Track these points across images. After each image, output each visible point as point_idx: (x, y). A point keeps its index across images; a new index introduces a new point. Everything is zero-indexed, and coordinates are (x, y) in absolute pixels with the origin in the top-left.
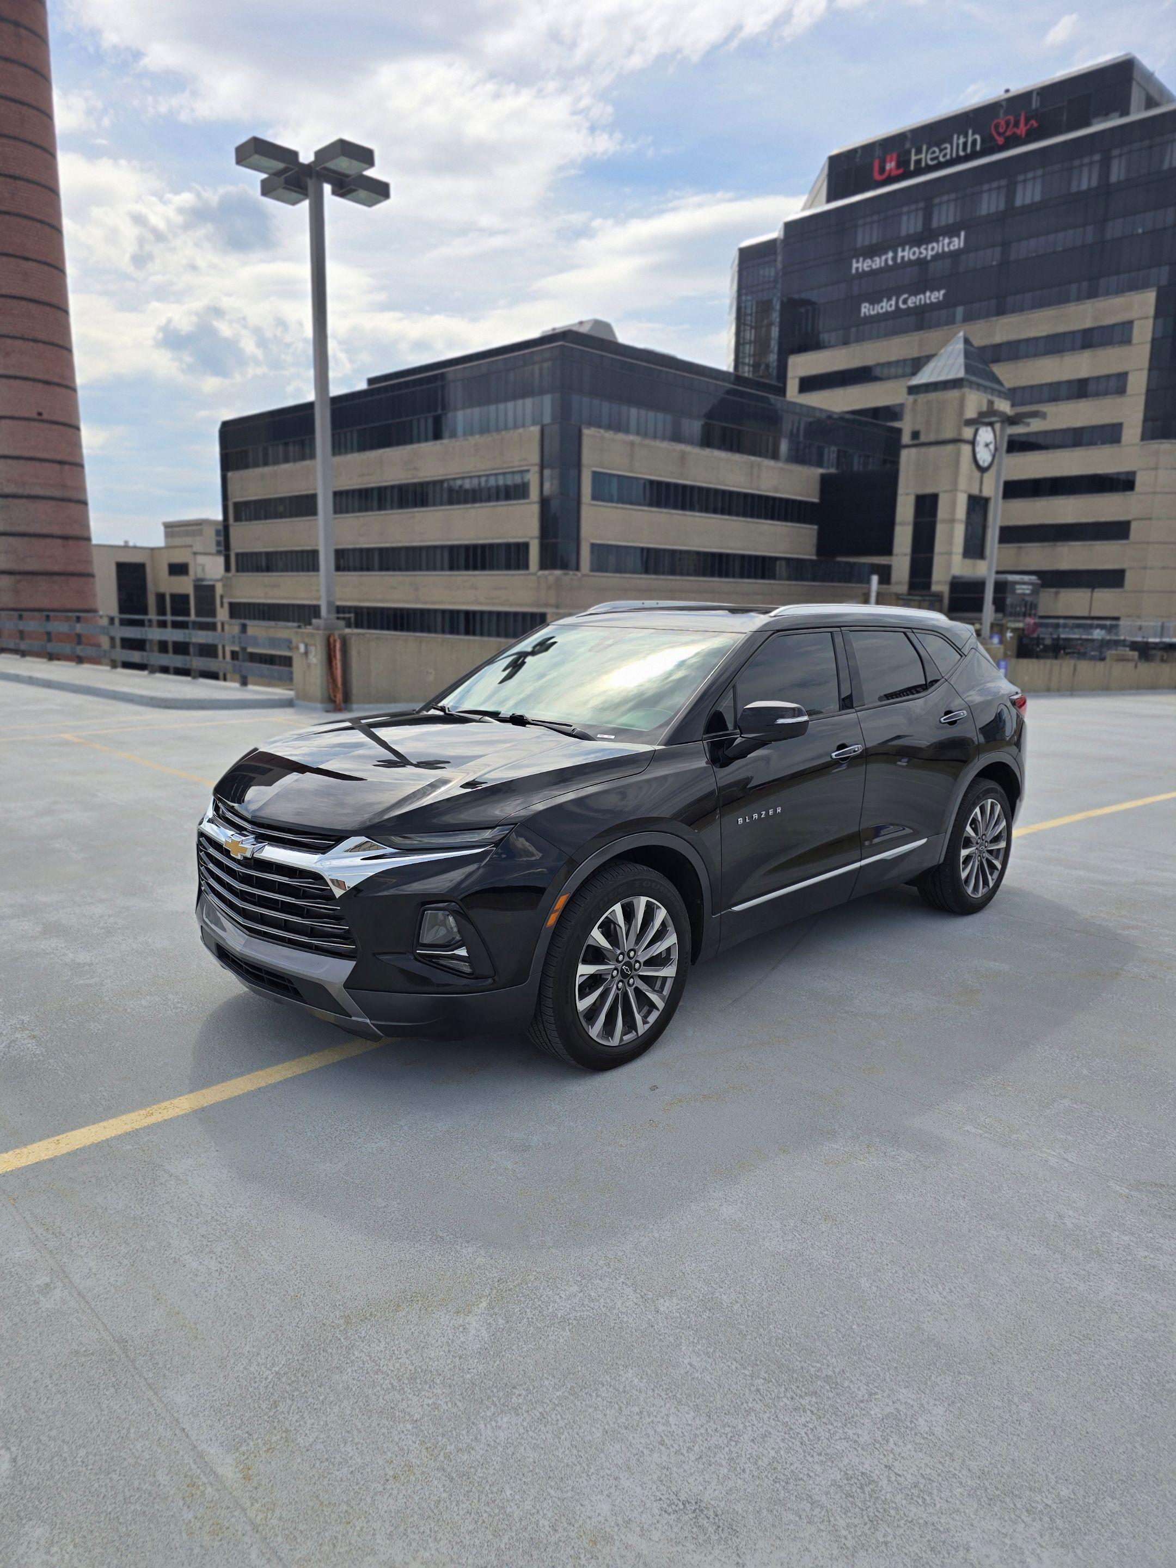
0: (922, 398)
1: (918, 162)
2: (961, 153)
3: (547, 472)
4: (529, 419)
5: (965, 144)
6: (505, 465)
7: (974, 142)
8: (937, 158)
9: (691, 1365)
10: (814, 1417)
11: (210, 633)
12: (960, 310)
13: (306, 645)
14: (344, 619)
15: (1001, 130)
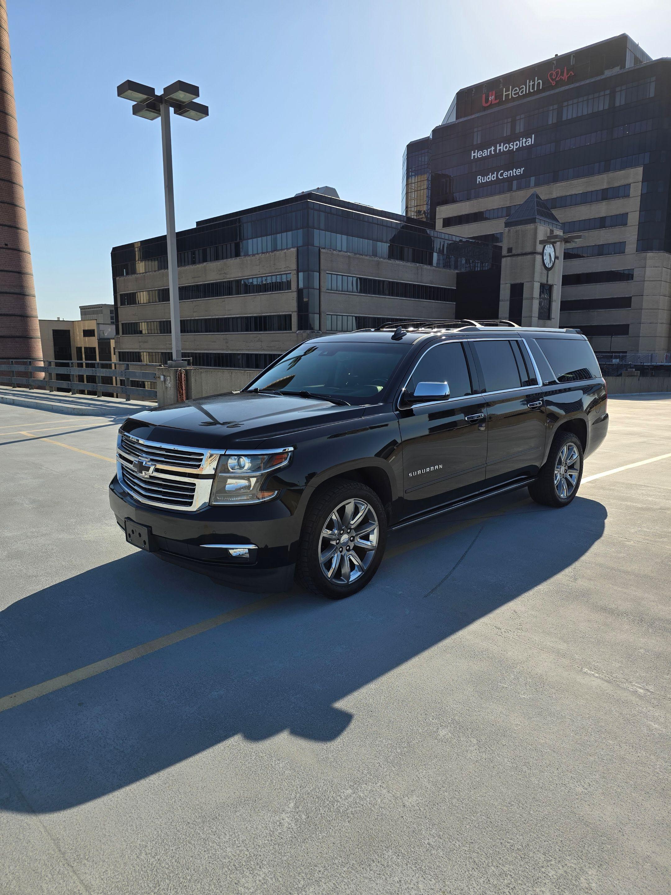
0: (513, 229)
1: (507, 96)
2: (531, 91)
3: (301, 274)
4: (290, 245)
5: (533, 85)
6: (276, 271)
7: (539, 84)
8: (518, 93)
9: (429, 844)
10: (513, 880)
11: (108, 370)
12: (533, 179)
13: (164, 376)
14: (185, 360)
15: (554, 78)
